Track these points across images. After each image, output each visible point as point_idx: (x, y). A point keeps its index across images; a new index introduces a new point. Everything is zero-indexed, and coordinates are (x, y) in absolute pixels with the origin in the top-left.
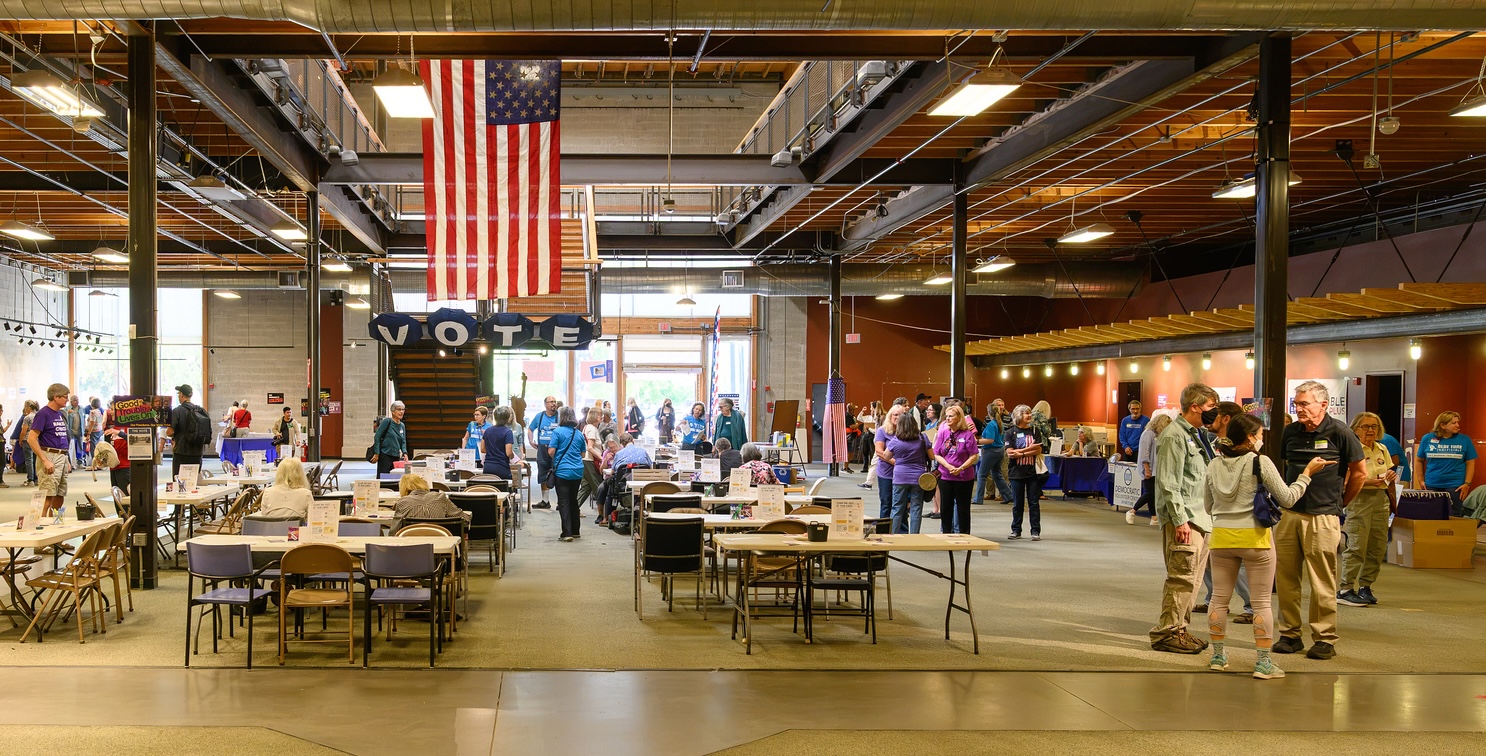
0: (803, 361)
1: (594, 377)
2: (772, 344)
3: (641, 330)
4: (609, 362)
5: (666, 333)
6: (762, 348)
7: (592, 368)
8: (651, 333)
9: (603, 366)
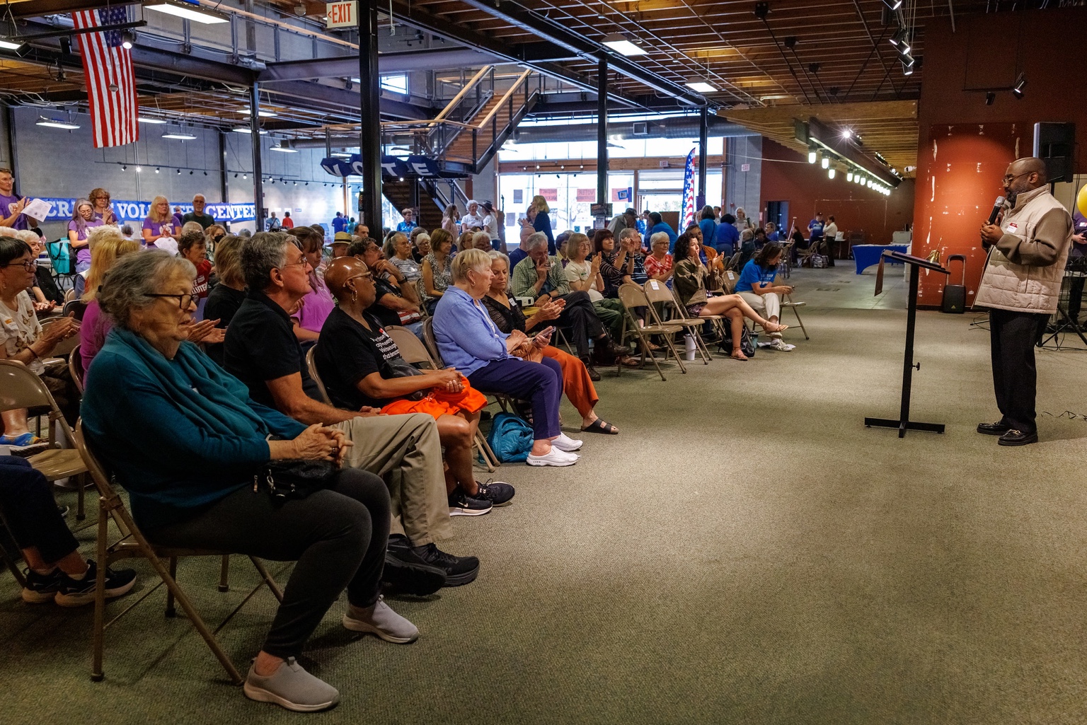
0: (758, 185)
1: (620, 199)
2: (737, 173)
3: (649, 166)
4: (630, 189)
5: (665, 168)
6: (730, 178)
7: (619, 193)
8: (656, 168)
9: (626, 191)
